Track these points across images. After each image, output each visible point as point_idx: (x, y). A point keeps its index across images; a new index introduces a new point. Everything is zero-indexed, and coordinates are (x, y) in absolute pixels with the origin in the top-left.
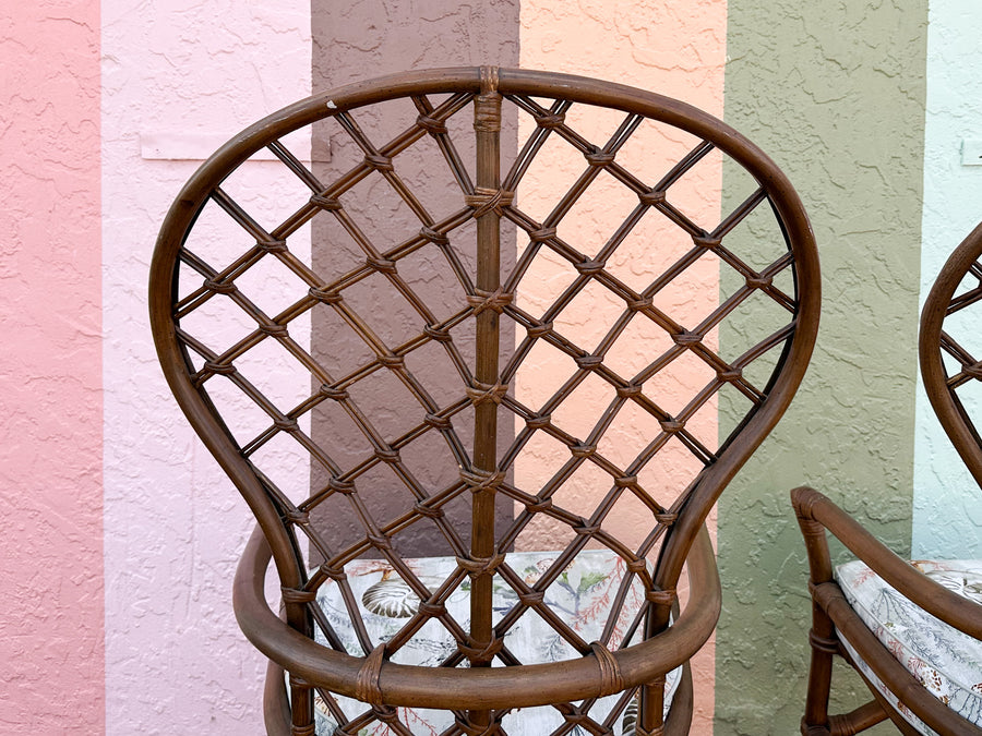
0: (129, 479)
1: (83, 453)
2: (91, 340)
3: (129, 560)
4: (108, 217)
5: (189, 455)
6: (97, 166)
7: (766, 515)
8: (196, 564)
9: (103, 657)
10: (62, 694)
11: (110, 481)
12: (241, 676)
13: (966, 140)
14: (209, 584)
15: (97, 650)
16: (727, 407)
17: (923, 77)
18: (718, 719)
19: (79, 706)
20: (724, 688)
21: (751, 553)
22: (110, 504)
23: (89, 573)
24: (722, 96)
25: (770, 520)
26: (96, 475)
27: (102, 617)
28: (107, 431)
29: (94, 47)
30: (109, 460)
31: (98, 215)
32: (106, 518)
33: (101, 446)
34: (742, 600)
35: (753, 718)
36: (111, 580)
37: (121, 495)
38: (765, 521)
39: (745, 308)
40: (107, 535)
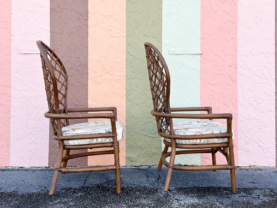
0: (15, 113)
1: (7, 108)
2: (9, 87)
3: (15, 128)
4: (12, 64)
5: (27, 108)
6: (11, 55)
8: (28, 129)
9: (10, 147)
10: (2, 154)
11: (12, 113)
12: (36, 150)
13: (169, 50)
14: (30, 133)
15: (9, 146)
16: (127, 99)
17: (161, 38)
18: (126, 158)
19: (5, 156)
20: (127, 152)
21: (132, 126)
22: (12, 118)
23: (7, 131)
24: (125, 42)
25: (135, 120)
26: (9, 112)
27: (10, 139)
28: (12, 104)
29: (10, 33)
30: (12, 109)
31: (10, 64)
32: (11, 120)
33: (10, 107)
34: (130, 135)
35: (133, 158)
36: (12, 132)
37: (14, 116)
38: (134, 120)
39: (131, 81)
40: (11, 123)
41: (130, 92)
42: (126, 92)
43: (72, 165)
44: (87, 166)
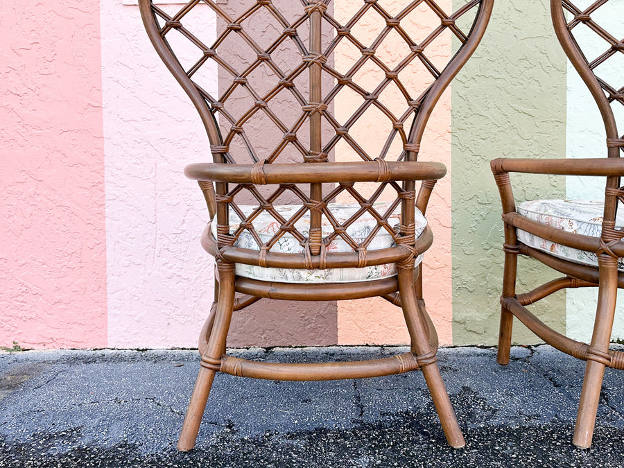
0: (119, 188)
1: (92, 174)
2: (97, 109)
3: (120, 234)
4: (104, 39)
5: (153, 174)
6: (98, 10)
7: (480, 203)
8: (158, 236)
9: (106, 290)
10: (83, 312)
11: (109, 189)
12: (184, 299)
14: (166, 247)
15: (102, 287)
16: (456, 142)
18: (455, 321)
19: (92, 318)
20: (458, 303)
21: (471, 226)
22: (109, 202)
23: (98, 242)
25: (482, 206)
26: (101, 186)
27: (105, 267)
28: (106, 161)
30: (108, 177)
31: (99, 38)
32: (107, 210)
33: (103, 169)
34: (466, 252)
35: (475, 321)
36: (110, 245)
37: (115, 197)
38: (479, 207)
39: (467, 85)
40: (107, 220)
41: (466, 120)
42: (453, 122)
43: (290, 344)
44: (335, 345)
